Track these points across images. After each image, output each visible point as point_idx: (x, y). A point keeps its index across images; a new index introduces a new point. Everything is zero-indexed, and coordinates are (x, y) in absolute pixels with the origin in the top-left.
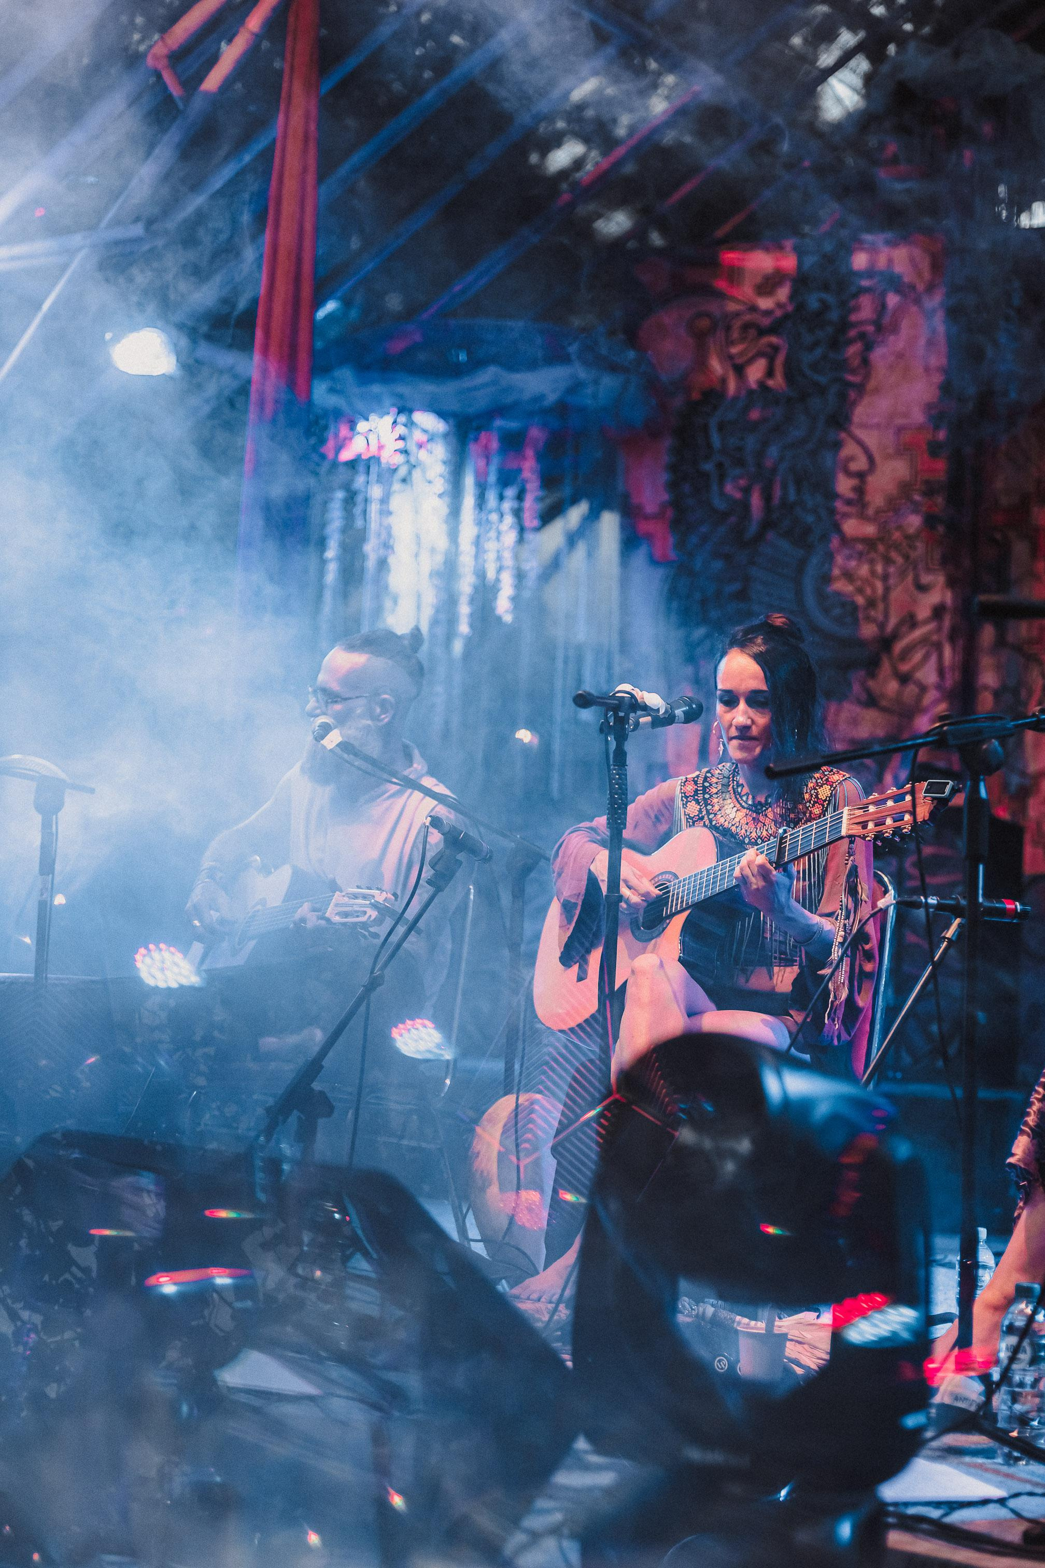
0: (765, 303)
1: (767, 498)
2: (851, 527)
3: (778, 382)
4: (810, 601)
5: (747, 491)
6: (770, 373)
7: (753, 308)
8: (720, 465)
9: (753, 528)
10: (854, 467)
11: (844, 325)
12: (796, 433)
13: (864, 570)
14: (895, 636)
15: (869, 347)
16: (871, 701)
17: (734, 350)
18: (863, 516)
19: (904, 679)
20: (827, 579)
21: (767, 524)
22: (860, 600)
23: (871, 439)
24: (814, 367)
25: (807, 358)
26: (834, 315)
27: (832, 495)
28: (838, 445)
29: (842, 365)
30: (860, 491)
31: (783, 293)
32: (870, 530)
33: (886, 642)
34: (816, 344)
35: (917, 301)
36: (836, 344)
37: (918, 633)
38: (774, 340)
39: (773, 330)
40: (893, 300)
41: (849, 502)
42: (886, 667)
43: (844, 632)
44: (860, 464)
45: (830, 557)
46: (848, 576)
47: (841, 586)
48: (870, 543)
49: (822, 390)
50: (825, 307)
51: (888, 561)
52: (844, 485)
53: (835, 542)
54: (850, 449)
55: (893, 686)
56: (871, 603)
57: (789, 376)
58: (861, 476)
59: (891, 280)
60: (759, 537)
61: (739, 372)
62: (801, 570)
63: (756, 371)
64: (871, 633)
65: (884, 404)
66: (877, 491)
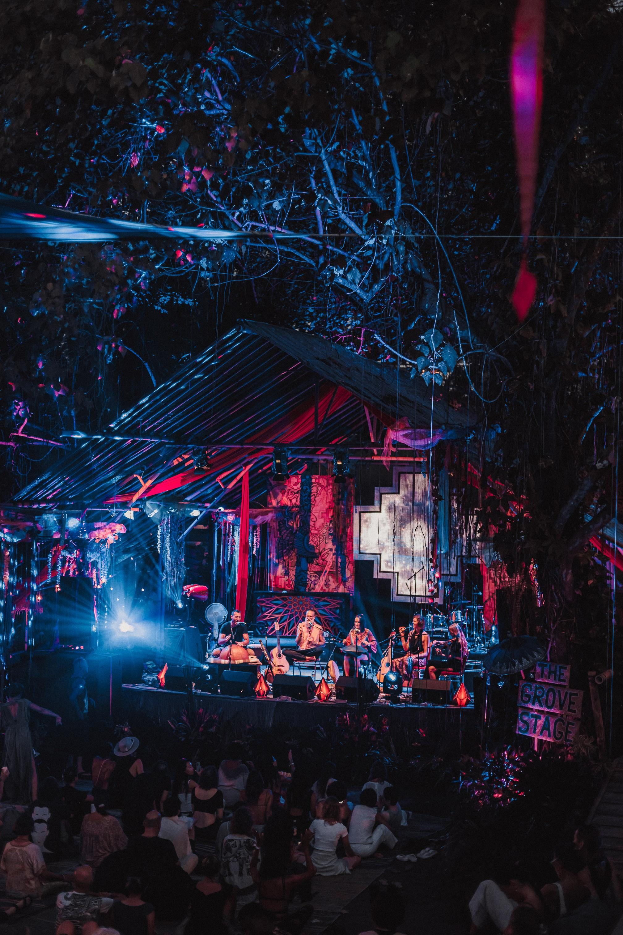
0: (295, 488)
2: (312, 531)
3: (298, 503)
4: (305, 544)
5: (293, 524)
6: (297, 501)
7: (293, 489)
8: (288, 519)
9: (294, 531)
10: (313, 520)
11: (311, 493)
12: (303, 513)
13: (316, 540)
14: (322, 552)
15: (315, 497)
16: (318, 564)
17: (290, 497)
18: (315, 529)
19: (324, 560)
20: (309, 541)
21: (297, 531)
22: (315, 545)
23: (316, 514)
24: (305, 500)
25: (303, 499)
26: (308, 490)
27: (310, 525)
28: (310, 516)
29: (310, 500)
30: (314, 524)
31: (299, 485)
32: (316, 532)
33: (320, 553)
34: (305, 496)
35: (324, 489)
36: (309, 496)
37: (326, 551)
38: (297, 495)
39: (297, 493)
40: (320, 488)
41: (313, 527)
42: (320, 558)
43: (312, 551)
44: (315, 519)
45: (309, 537)
46: (313, 540)
47: (311, 542)
48: (316, 534)
49: (307, 505)
50: (307, 489)
51: (320, 538)
52: (312, 523)
53: (310, 534)
54: (312, 517)
55: (321, 561)
56: (317, 546)
57: (300, 502)
58: (314, 522)
59: (320, 485)
60: (295, 533)
61: (291, 501)
62: (304, 539)
63: (294, 501)
64: (317, 551)
65: (318, 508)
66: (318, 524)
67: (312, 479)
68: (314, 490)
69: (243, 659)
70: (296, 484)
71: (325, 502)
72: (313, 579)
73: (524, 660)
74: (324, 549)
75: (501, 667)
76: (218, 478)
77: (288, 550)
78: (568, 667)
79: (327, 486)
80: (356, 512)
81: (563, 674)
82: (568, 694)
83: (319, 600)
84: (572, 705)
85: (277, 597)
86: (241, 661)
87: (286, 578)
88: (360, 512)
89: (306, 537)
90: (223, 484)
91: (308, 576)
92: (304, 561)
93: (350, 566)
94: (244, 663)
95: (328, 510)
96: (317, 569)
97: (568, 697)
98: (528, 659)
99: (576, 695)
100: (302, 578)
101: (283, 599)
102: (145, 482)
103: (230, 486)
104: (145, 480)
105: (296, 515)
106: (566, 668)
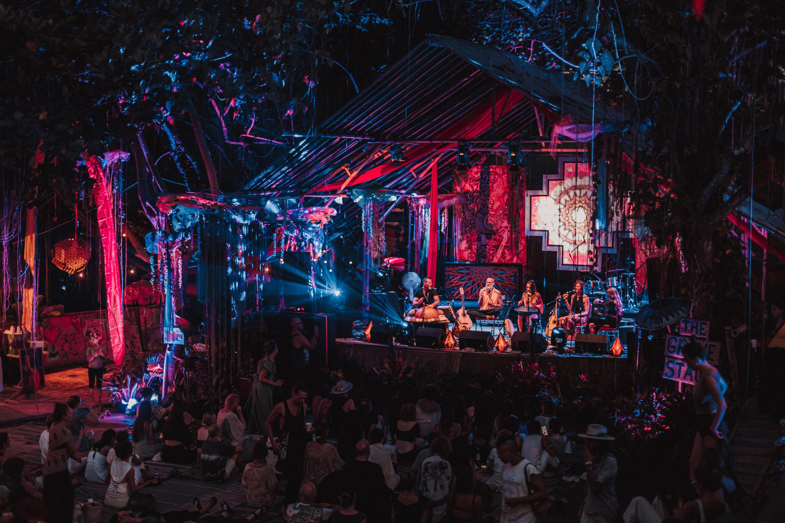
0: (476, 176)
1: (478, 207)
2: (491, 212)
3: (478, 189)
4: (485, 224)
5: (474, 206)
6: (477, 187)
7: (474, 177)
8: (470, 202)
9: (475, 213)
11: (489, 180)
12: (482, 198)
13: (493, 219)
14: (499, 230)
15: (493, 184)
16: (495, 240)
17: (471, 184)
18: (493, 211)
19: (500, 236)
20: (488, 221)
21: (478, 212)
22: (493, 224)
23: (494, 198)
24: (484, 187)
25: (483, 185)
26: (487, 178)
27: (488, 207)
28: (489, 200)
29: (489, 187)
30: (492, 207)
31: (479, 174)
32: (494, 213)
33: (498, 231)
34: (484, 183)
35: (500, 177)
36: (488, 183)
37: (502, 229)
38: (478, 182)
39: (478, 180)
40: (497, 176)
41: (491, 209)
42: (497, 235)
43: (490, 229)
44: (492, 203)
45: (488, 217)
46: (491, 220)
48: (494, 215)
49: (486, 191)
50: (486, 177)
51: (497, 218)
52: (490, 206)
53: (489, 215)
54: (491, 200)
55: (498, 237)
56: (495, 224)
57: (480, 188)
58: (492, 204)
59: (496, 173)
60: (477, 214)
61: (472, 187)
62: (483, 219)
63: (475, 187)
64: (495, 229)
65: (496, 193)
66: (495, 207)
67: (490, 169)
68: (492, 177)
69: (434, 318)
70: (476, 173)
71: (501, 188)
72: (491, 252)
73: (670, 317)
74: (501, 227)
75: (650, 323)
76: (412, 169)
77: (471, 228)
78: (708, 323)
79: (503, 175)
80: (527, 196)
81: (704, 329)
82: (708, 346)
83: (496, 269)
84: (711, 355)
85: (461, 267)
86: (433, 320)
87: (469, 251)
88: (531, 196)
89: (486, 218)
90: (416, 174)
91: (487, 250)
92: (483, 237)
93: (523, 241)
94: (435, 321)
95: (504, 194)
96: (494, 243)
97: (708, 348)
98: (674, 317)
99: (714, 346)
100: (482, 252)
101: (466, 269)
102: (351, 173)
103: (421, 176)
104: (351, 172)
105: (477, 199)
106: (706, 324)
